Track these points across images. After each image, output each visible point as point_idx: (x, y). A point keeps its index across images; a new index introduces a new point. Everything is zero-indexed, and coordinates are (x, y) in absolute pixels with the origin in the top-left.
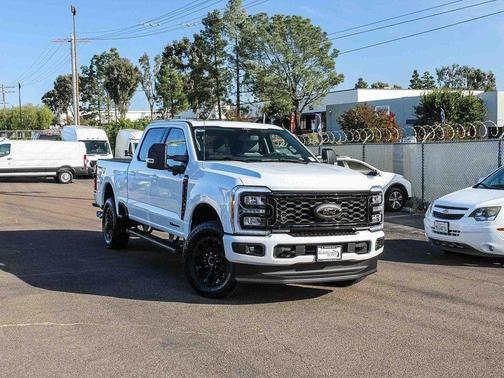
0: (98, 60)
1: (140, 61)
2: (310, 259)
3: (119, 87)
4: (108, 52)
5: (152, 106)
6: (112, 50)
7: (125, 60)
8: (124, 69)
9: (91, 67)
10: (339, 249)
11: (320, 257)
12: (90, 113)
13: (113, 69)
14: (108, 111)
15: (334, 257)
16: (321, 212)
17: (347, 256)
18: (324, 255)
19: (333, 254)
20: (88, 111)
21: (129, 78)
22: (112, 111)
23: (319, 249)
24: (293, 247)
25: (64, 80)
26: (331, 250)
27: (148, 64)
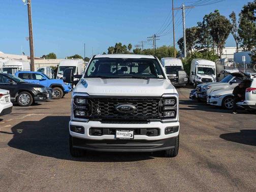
0: (207, 18)
1: (230, 16)
2: (112, 137)
3: (218, 33)
4: (213, 13)
5: (237, 44)
6: (215, 11)
7: (222, 16)
8: (221, 22)
9: (203, 22)
10: (132, 132)
11: (118, 136)
12: (203, 50)
13: (215, 22)
14: (213, 48)
15: (129, 137)
16: (119, 109)
17: (137, 137)
18: (120, 135)
19: (128, 135)
20: (201, 48)
21: (224, 27)
22: (216, 48)
23: (117, 132)
24: (102, 129)
25: (189, 31)
26: (127, 133)
27: (235, 18)
